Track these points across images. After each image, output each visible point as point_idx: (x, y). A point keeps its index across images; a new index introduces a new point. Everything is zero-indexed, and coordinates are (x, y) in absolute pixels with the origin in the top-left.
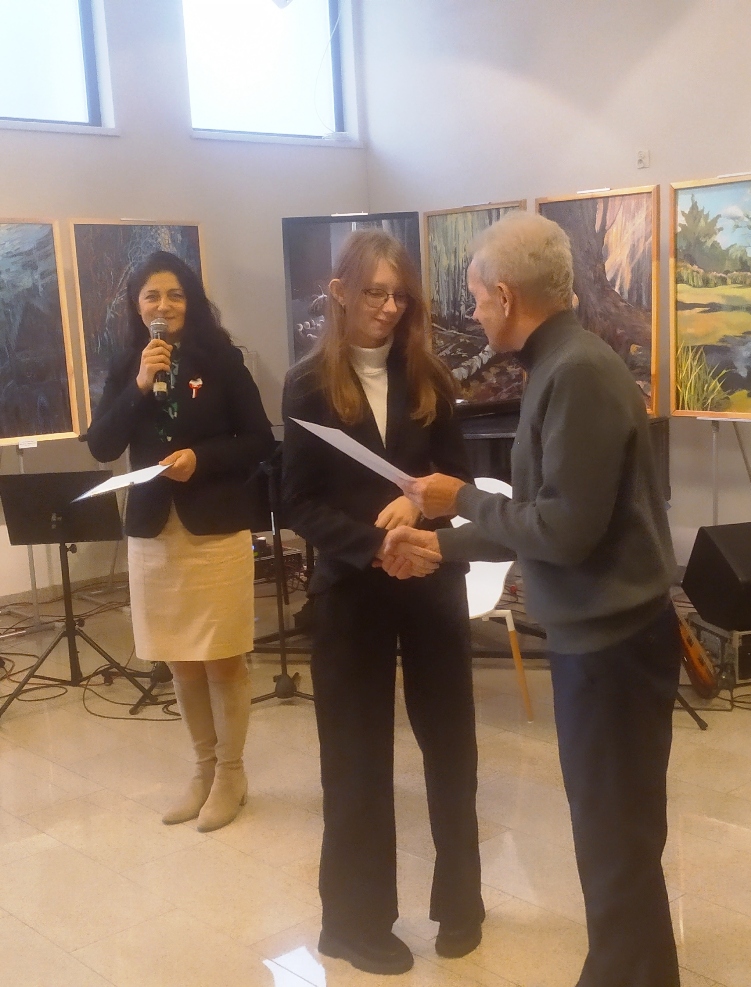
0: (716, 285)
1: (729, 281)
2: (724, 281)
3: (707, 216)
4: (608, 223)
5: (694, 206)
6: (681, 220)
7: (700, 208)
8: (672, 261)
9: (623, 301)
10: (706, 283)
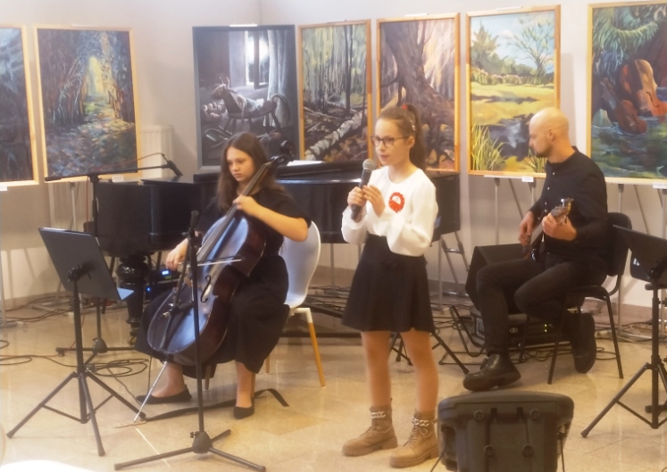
0: (496, 84)
1: (504, 81)
2: (500, 81)
3: (490, 36)
4: (426, 38)
5: (482, 29)
6: (474, 38)
7: (486, 31)
8: (467, 66)
9: (436, 93)
10: (490, 82)
